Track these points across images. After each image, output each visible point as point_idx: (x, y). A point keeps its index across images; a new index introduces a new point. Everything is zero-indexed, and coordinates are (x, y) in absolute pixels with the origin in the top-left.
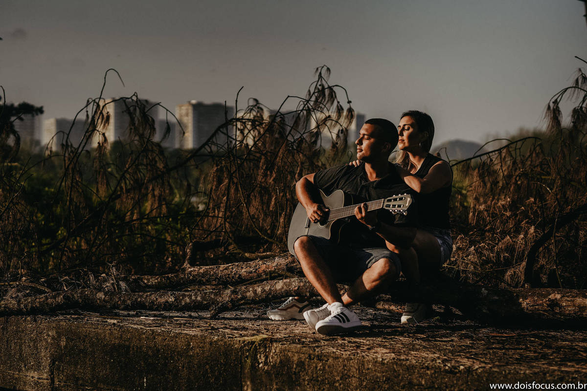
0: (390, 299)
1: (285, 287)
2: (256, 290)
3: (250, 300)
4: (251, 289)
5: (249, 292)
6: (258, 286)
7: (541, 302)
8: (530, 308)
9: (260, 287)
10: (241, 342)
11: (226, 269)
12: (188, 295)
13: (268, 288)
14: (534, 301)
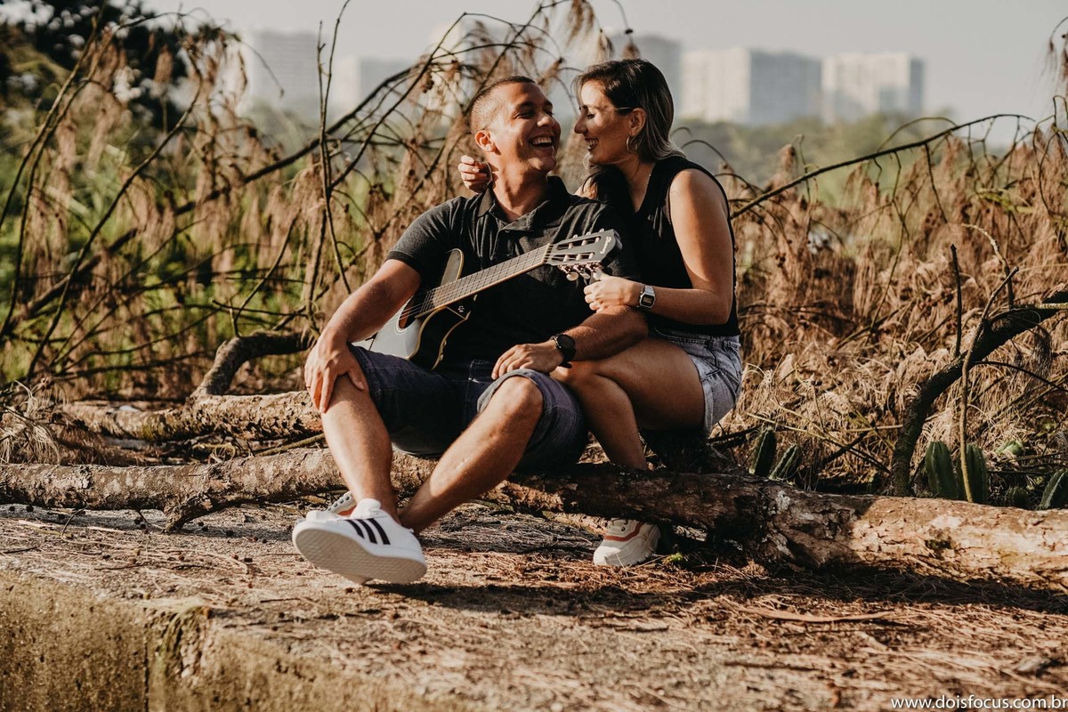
0: (560, 508)
1: (325, 467)
2: (262, 471)
3: (249, 493)
4: (253, 467)
5: (249, 473)
6: (269, 461)
7: (913, 534)
8: (885, 548)
9: (272, 463)
10: (148, 612)
11: (272, 405)
12: (118, 475)
13: (289, 468)
14: (897, 530)
